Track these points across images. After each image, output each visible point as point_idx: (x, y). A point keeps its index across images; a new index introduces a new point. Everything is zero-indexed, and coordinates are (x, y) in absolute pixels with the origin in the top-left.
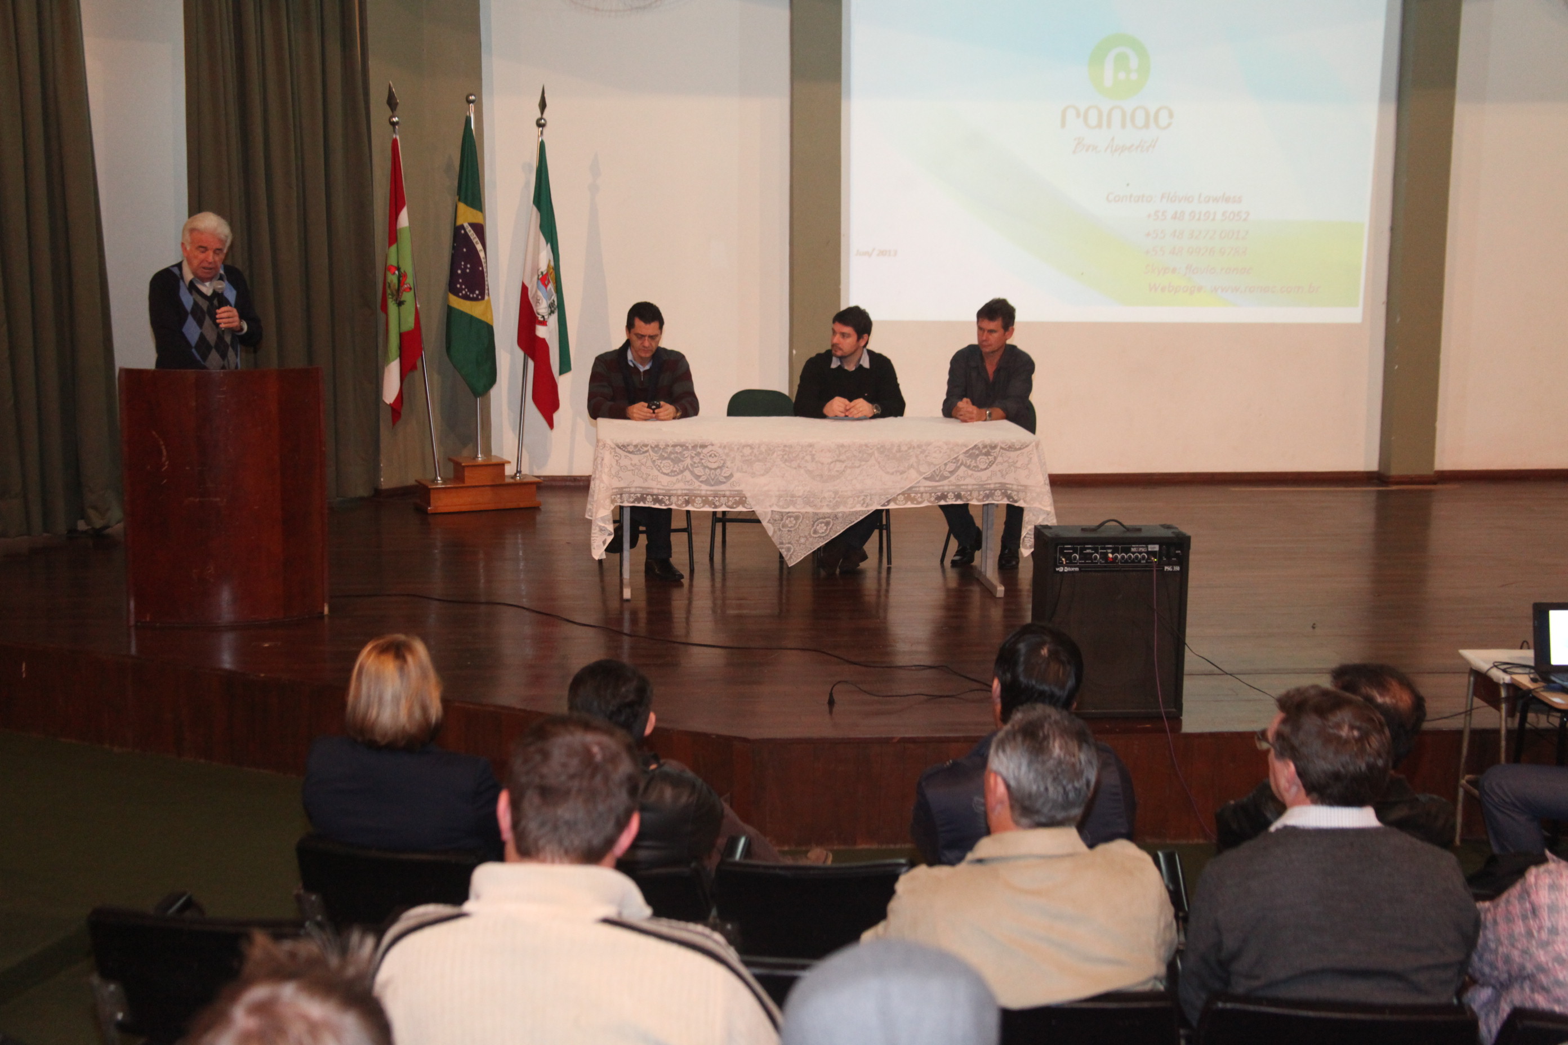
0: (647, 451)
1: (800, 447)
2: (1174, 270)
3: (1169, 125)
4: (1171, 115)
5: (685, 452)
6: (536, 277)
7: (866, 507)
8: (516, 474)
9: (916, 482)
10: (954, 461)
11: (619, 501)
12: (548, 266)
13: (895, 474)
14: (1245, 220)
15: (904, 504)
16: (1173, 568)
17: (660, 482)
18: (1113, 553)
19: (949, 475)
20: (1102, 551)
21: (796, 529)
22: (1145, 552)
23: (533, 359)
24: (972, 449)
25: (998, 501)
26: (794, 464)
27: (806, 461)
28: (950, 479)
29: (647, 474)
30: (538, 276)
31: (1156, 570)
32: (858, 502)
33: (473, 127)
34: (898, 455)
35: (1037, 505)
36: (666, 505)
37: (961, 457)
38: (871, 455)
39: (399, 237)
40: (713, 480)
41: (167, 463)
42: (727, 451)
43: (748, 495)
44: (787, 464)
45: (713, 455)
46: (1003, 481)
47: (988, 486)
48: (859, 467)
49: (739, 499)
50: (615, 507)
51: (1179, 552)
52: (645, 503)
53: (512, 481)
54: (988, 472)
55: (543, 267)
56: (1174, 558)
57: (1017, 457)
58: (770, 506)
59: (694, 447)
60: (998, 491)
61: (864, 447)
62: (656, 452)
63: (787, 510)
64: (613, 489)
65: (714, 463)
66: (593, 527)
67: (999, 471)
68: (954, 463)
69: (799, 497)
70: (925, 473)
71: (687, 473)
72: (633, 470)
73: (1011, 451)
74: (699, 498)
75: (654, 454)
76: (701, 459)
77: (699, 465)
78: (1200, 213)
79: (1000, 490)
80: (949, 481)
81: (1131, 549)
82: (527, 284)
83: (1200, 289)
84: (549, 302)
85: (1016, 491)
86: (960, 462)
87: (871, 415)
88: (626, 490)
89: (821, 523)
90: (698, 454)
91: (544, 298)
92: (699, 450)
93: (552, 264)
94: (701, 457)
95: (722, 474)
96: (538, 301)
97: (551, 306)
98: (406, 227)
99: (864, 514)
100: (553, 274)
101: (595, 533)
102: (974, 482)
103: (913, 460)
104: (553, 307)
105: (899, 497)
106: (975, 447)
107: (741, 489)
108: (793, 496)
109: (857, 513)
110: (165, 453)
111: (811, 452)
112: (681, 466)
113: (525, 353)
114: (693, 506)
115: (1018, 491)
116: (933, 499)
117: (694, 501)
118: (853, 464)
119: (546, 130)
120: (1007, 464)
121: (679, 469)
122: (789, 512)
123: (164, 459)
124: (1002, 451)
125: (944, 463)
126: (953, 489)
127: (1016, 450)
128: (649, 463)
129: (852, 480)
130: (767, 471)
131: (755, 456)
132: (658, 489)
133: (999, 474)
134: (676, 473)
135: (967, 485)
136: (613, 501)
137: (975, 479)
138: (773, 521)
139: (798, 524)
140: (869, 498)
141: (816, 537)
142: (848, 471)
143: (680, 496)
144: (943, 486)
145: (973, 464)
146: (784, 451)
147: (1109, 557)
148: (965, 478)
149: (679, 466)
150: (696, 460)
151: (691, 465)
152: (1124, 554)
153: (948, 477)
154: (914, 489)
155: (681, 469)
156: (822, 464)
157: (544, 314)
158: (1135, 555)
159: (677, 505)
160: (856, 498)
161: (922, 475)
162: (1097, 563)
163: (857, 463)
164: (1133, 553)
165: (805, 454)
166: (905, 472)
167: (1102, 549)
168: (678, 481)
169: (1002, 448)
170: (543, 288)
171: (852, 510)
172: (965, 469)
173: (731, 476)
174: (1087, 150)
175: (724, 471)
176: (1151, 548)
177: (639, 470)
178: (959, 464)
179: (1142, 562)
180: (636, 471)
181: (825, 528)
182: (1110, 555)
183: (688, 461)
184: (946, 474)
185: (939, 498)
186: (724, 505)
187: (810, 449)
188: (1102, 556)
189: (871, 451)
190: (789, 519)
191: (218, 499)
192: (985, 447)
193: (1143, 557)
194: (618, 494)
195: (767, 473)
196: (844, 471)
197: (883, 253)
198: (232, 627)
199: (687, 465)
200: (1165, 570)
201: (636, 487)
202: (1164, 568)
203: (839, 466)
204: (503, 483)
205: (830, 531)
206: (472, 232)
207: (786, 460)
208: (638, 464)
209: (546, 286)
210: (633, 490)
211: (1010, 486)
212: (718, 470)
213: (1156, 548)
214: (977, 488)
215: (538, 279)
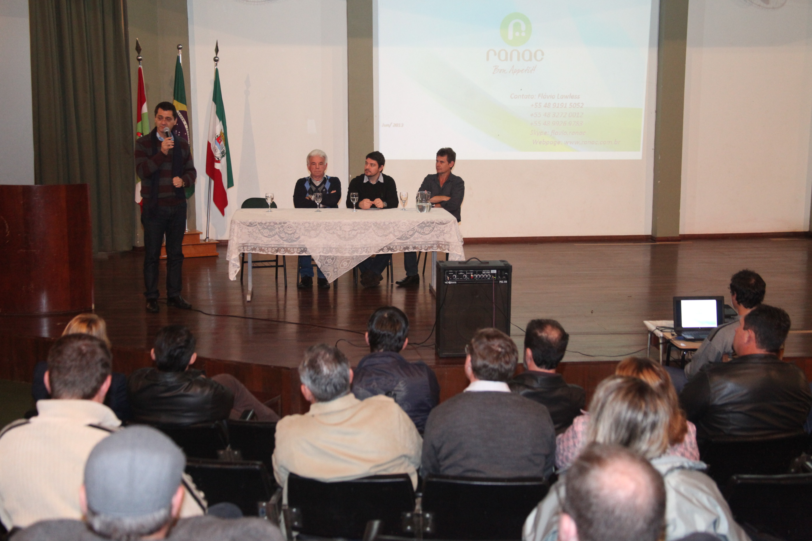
0: (256, 225)
1: (334, 223)
2: (546, 133)
3: (542, 59)
4: (543, 54)
5: (275, 226)
6: (214, 139)
7: (368, 253)
8: (206, 239)
9: (393, 240)
10: (412, 230)
11: (242, 250)
12: (221, 132)
13: (382, 236)
14: (581, 107)
15: (387, 252)
16: (504, 282)
17: (263, 241)
18: (473, 274)
19: (410, 237)
20: (468, 273)
21: (332, 265)
22: (489, 274)
23: (214, 179)
24: (421, 223)
25: (435, 250)
26: (331, 231)
27: (337, 230)
28: (410, 239)
29: (256, 236)
30: (216, 137)
31: (495, 283)
32: (364, 251)
33: (181, 62)
34: (384, 227)
35: (454, 252)
36: (266, 252)
37: (416, 228)
38: (370, 227)
39: (142, 118)
40: (290, 239)
41: (9, 232)
42: (296, 225)
43: (307, 247)
44: (327, 231)
45: (290, 227)
46: (438, 240)
47: (430, 243)
48: (364, 233)
49: (303, 249)
50: (240, 254)
51: (507, 273)
52: (255, 251)
53: (204, 242)
54: (429, 236)
55: (218, 133)
56: (504, 276)
57: (444, 228)
58: (319, 253)
59: (280, 223)
60: (435, 245)
61: (366, 223)
62: (261, 226)
63: (328, 255)
64: (239, 244)
65: (291, 231)
66: (230, 264)
67: (435, 235)
68: (412, 231)
69: (334, 248)
70: (397, 236)
71: (277, 236)
72: (249, 235)
73: (441, 225)
74: (283, 249)
75: (260, 227)
76: (284, 229)
77: (283, 232)
78: (558, 104)
79: (436, 244)
80: (410, 240)
81: (482, 272)
82: (210, 142)
83: (559, 143)
84: (221, 151)
85: (444, 245)
86: (416, 230)
87: (382, 207)
88: (246, 244)
89: (345, 261)
90: (282, 226)
91: (219, 149)
92: (282, 224)
93: (223, 131)
94: (284, 228)
95: (295, 237)
96: (215, 151)
97: (222, 153)
98: (146, 113)
99: (367, 257)
100: (224, 136)
101: (231, 267)
102: (422, 240)
103: (392, 229)
104: (223, 153)
105: (384, 248)
106: (423, 223)
107: (304, 244)
108: (330, 248)
109: (363, 256)
110: (7, 227)
111: (339, 225)
112: (274, 232)
113: (210, 177)
114: (280, 253)
115: (445, 245)
116: (402, 249)
117: (280, 250)
118: (361, 231)
119: (219, 63)
120: (440, 231)
121: (273, 234)
122: (329, 256)
123: (7, 230)
124: (436, 224)
125: (407, 231)
126: (412, 244)
127: (444, 224)
128: (257, 231)
129: (360, 240)
130: (317, 235)
131: (311, 228)
132: (262, 244)
133: (435, 237)
134: (271, 236)
135: (419, 242)
136: (239, 250)
137: (423, 239)
138: (320, 260)
139: (333, 262)
140: (369, 248)
141: (342, 269)
142: (359, 235)
143: (273, 248)
144: (407, 242)
145: (422, 231)
146: (326, 225)
147: (471, 276)
148: (418, 238)
149: (272, 233)
150: (281, 229)
151: (279, 232)
152: (479, 275)
153: (410, 238)
154: (392, 244)
155: (274, 234)
156: (345, 231)
157: (218, 157)
158: (484, 275)
159: (272, 252)
160: (363, 249)
161: (396, 237)
162: (466, 279)
163: (363, 231)
164: (484, 274)
165: (336, 226)
166: (387, 236)
167: (468, 272)
168: (272, 240)
169: (436, 223)
170: (218, 143)
171: (360, 255)
172: (418, 234)
173: (299, 237)
174: (500, 72)
175: (295, 235)
176: (492, 272)
177: (253, 234)
178: (415, 232)
179: (488, 278)
180: (251, 235)
181: (347, 264)
182: (472, 276)
183: (277, 230)
184: (408, 236)
185: (405, 249)
186: (296, 253)
187: (339, 224)
188: (468, 276)
189: (370, 225)
190: (329, 259)
191: (35, 251)
192: (428, 223)
193: (489, 276)
194: (242, 247)
195: (318, 236)
196: (356, 235)
197: (396, 125)
198: (46, 316)
199: (277, 232)
200: (500, 282)
201: (251, 243)
202: (499, 282)
203: (354, 233)
204: (199, 243)
205: (350, 265)
206: (181, 115)
207: (327, 230)
208: (252, 231)
209: (220, 143)
210: (249, 245)
211: (441, 242)
212: (293, 235)
213: (495, 271)
214: (424, 244)
215: (216, 139)
